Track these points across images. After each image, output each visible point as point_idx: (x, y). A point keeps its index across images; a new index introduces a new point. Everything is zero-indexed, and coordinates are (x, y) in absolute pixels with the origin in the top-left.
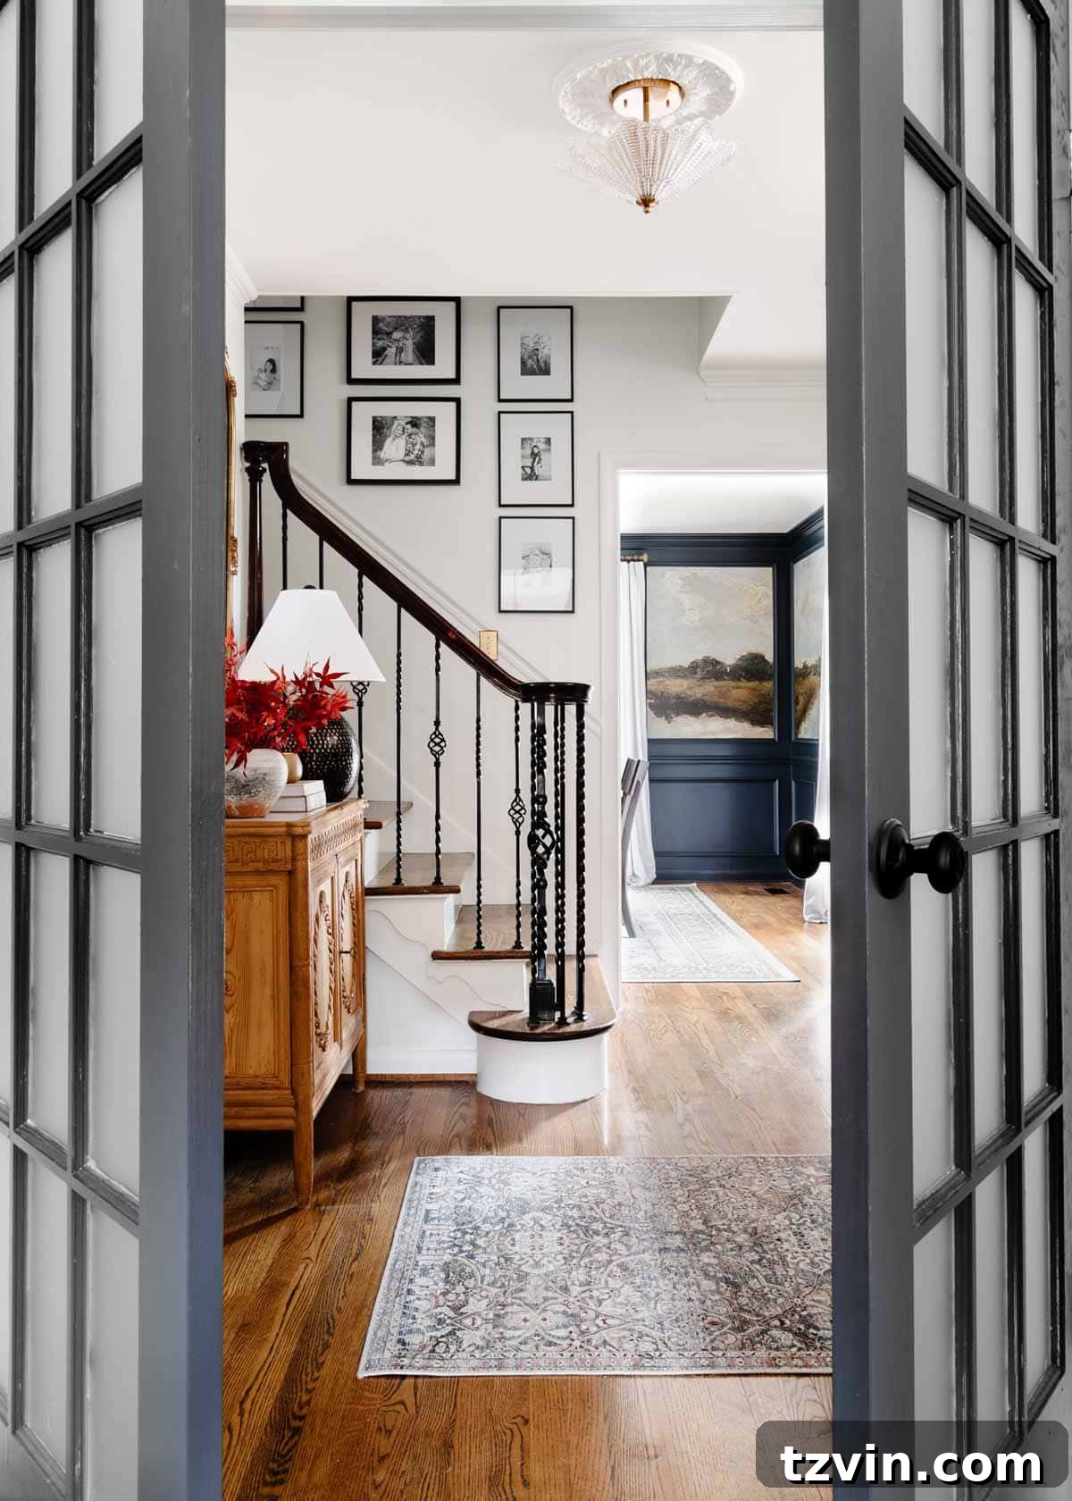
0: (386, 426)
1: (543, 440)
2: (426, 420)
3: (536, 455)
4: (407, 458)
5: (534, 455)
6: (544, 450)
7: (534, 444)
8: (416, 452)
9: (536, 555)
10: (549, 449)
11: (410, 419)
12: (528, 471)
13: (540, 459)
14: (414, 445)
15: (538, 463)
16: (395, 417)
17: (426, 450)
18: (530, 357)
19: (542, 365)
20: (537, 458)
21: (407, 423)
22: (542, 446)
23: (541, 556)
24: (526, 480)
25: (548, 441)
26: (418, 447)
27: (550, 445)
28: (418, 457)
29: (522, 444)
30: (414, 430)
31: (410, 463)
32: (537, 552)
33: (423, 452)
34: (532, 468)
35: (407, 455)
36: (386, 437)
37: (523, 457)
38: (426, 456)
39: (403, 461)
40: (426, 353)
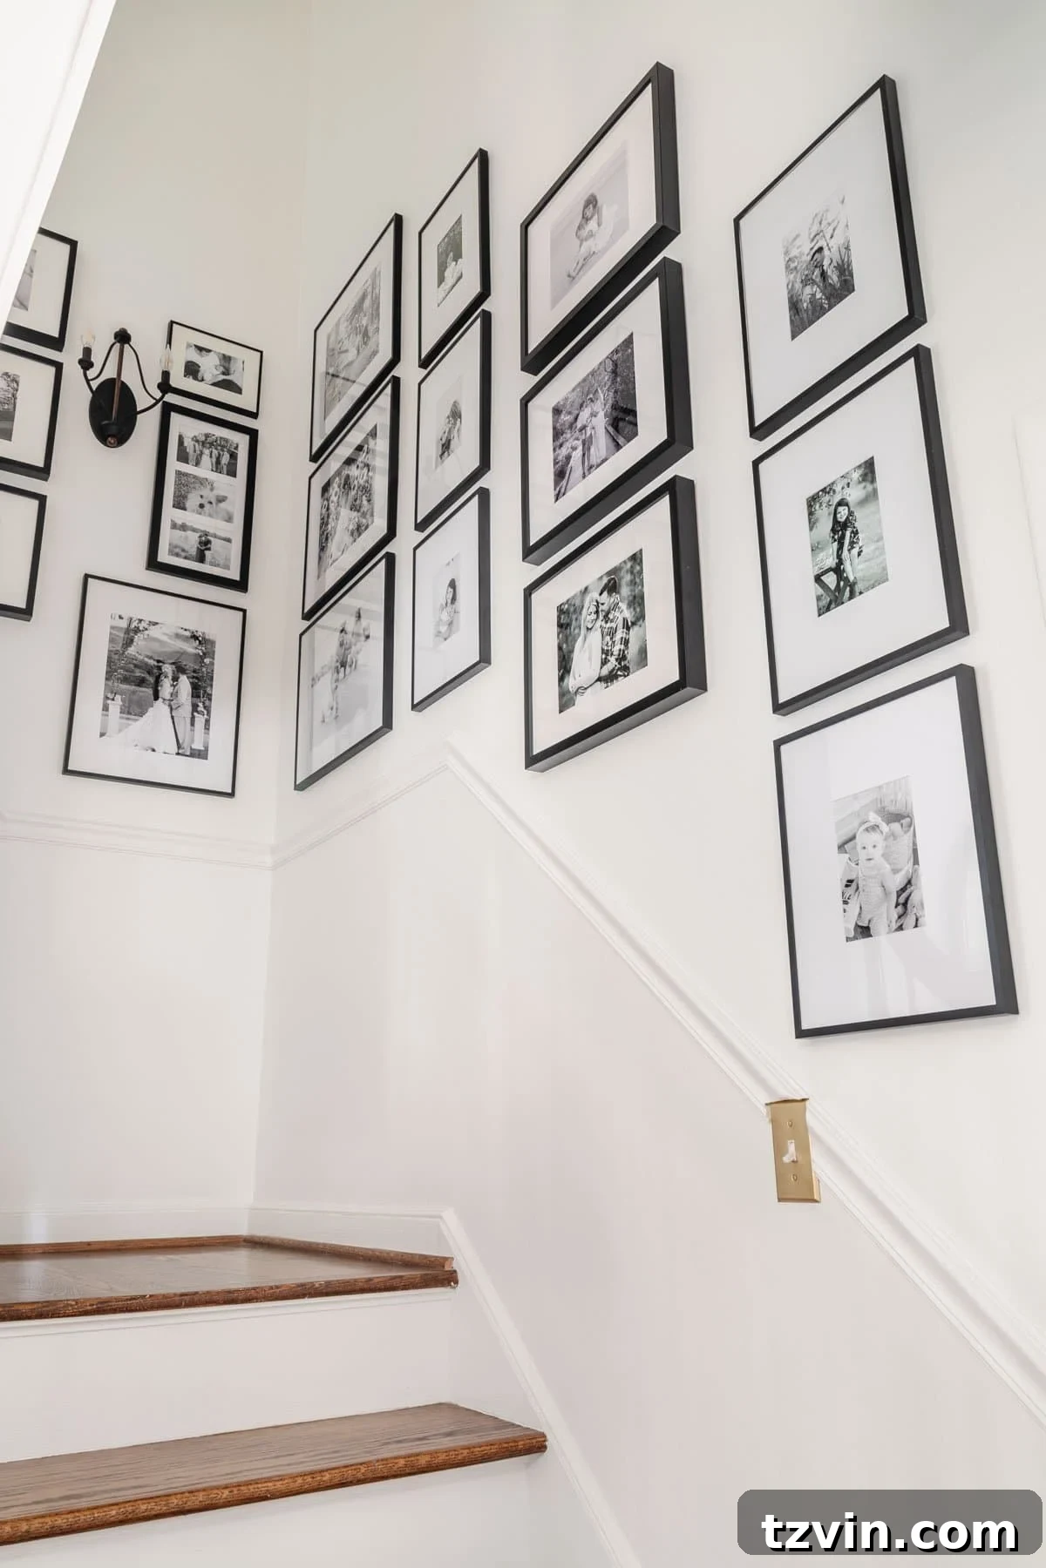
0: (574, 617)
1: (856, 476)
2: (629, 565)
3: (844, 526)
4: (605, 671)
5: (842, 529)
6: (863, 502)
7: (837, 498)
8: (616, 650)
9: (875, 828)
10: (875, 491)
11: (605, 580)
12: (831, 580)
13: (855, 533)
14: (612, 633)
15: (852, 544)
16: (586, 589)
17: (634, 631)
18: (807, 281)
19: (834, 278)
20: (848, 534)
21: (601, 594)
22: (854, 494)
23: (885, 828)
24: (828, 609)
25: (868, 470)
26: (620, 634)
27: (873, 480)
28: (622, 658)
29: (811, 514)
30: (615, 598)
31: (610, 678)
32: (874, 818)
33: (626, 642)
34: (838, 570)
35: (604, 662)
36: (575, 641)
37: (815, 549)
38: (632, 652)
39: (599, 679)
40: (623, 419)
